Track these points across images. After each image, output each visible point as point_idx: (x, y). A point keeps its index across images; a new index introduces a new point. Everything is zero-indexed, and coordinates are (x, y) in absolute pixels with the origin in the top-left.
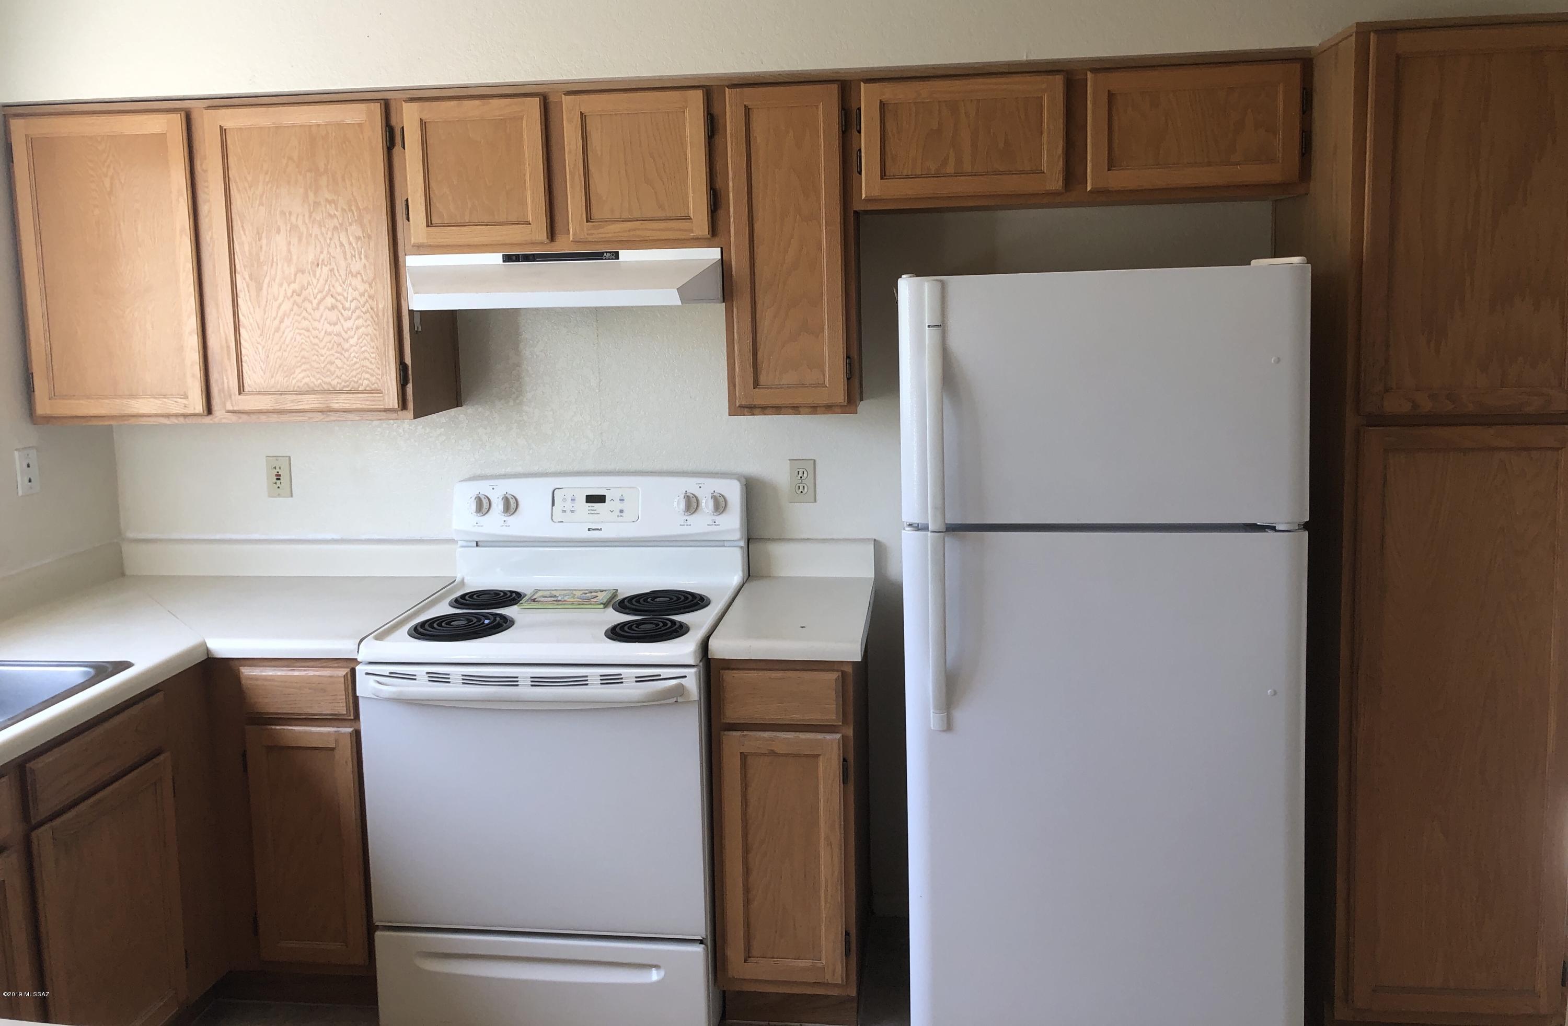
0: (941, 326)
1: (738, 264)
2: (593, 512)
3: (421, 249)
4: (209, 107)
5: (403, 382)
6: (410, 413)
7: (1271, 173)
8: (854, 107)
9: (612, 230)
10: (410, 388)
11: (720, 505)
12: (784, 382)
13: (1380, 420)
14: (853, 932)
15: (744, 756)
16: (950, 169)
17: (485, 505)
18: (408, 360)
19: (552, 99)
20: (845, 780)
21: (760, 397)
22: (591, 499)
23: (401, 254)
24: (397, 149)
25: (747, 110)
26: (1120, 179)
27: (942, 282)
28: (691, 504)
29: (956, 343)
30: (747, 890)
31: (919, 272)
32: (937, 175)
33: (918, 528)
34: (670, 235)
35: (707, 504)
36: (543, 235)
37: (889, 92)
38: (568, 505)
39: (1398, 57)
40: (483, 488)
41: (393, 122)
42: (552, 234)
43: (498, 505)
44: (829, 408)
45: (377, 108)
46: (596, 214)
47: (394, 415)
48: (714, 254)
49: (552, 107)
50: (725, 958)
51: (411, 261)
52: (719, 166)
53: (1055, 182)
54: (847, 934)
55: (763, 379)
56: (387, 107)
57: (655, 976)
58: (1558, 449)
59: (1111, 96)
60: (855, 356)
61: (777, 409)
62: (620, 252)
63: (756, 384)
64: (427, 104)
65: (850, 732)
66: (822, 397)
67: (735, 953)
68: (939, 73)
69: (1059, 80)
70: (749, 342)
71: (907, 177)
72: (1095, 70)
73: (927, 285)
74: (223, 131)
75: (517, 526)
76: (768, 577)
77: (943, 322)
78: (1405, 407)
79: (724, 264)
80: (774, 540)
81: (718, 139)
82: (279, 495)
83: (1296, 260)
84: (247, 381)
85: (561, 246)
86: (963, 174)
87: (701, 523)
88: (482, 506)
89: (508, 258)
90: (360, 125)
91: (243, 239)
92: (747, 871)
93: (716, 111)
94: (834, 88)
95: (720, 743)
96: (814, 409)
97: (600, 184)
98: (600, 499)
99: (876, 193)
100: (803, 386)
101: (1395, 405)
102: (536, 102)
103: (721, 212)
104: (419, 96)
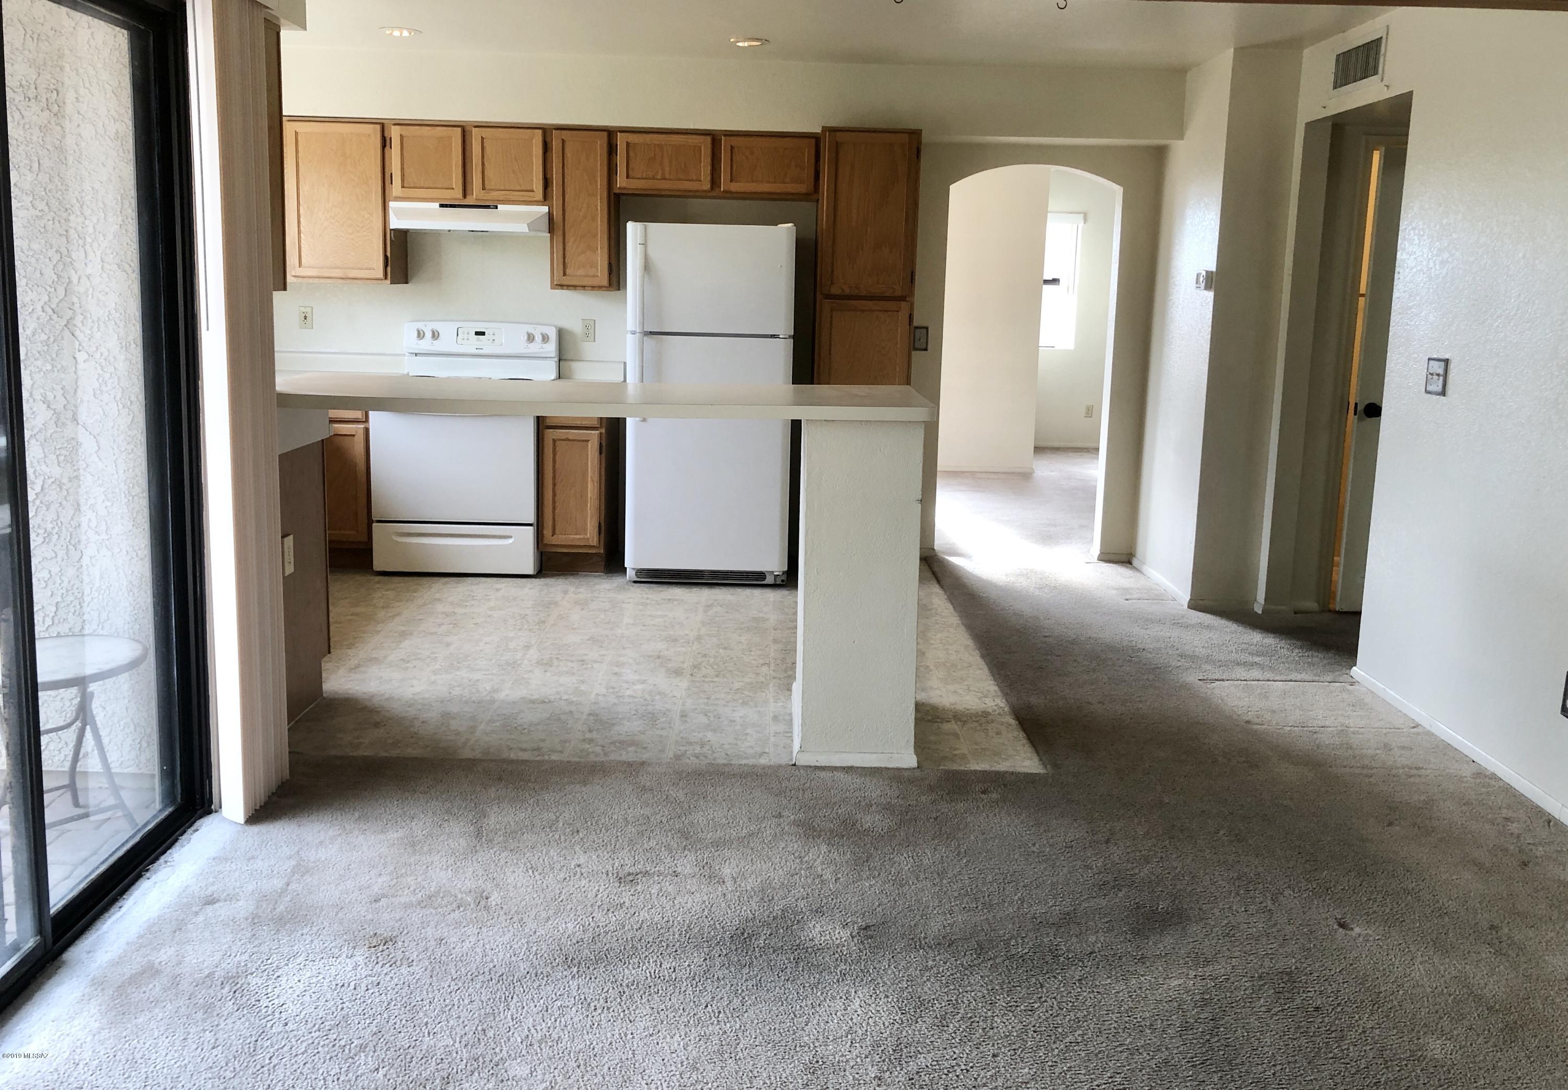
0: (645, 244)
1: (557, 214)
2: (478, 340)
3: (398, 199)
4: (289, 121)
5: (386, 266)
6: (388, 282)
7: (802, 188)
8: (614, 142)
9: (495, 195)
10: (389, 269)
11: (545, 338)
12: (578, 274)
13: (829, 296)
14: (603, 524)
15: (554, 441)
16: (659, 177)
17: (422, 335)
18: (389, 254)
19: (467, 129)
20: (601, 453)
21: (566, 281)
22: (477, 333)
23: (387, 200)
24: (388, 148)
25: (563, 141)
26: (735, 187)
27: (645, 225)
28: (531, 338)
29: (651, 252)
30: (554, 502)
31: (636, 220)
32: (653, 178)
33: (634, 333)
34: (525, 199)
35: (538, 338)
36: (460, 196)
37: (632, 138)
38: (466, 336)
39: (837, 143)
40: (421, 325)
41: (386, 135)
42: (465, 196)
43: (429, 335)
44: (600, 288)
45: (378, 127)
46: (487, 187)
47: (380, 282)
48: (545, 209)
49: (467, 134)
50: (543, 535)
51: (392, 205)
52: (548, 166)
53: (707, 186)
54: (600, 523)
55: (568, 271)
56: (383, 126)
57: (510, 541)
58: (898, 311)
59: (732, 147)
60: (613, 262)
61: (574, 287)
62: (499, 206)
63: (565, 274)
64: (404, 127)
65: (603, 431)
66: (596, 282)
67: (547, 532)
68: (655, 130)
69: (709, 139)
70: (561, 253)
71: (639, 179)
72: (725, 135)
73: (639, 225)
74: (296, 133)
75: (438, 346)
76: (569, 378)
77: (646, 241)
78: (838, 292)
79: (550, 215)
80: (572, 360)
81: (548, 154)
82: (306, 328)
83: (790, 225)
84: (303, 261)
85: (468, 201)
86: (665, 179)
87: (536, 347)
88: (420, 335)
89: (442, 206)
90: (369, 135)
91: (304, 188)
92: (554, 495)
93: (548, 140)
94: (605, 134)
95: (543, 435)
96: (593, 288)
97: (489, 173)
98: (483, 334)
99: (624, 185)
100: (588, 276)
101: (835, 290)
102: (459, 129)
103: (549, 189)
104: (399, 123)
